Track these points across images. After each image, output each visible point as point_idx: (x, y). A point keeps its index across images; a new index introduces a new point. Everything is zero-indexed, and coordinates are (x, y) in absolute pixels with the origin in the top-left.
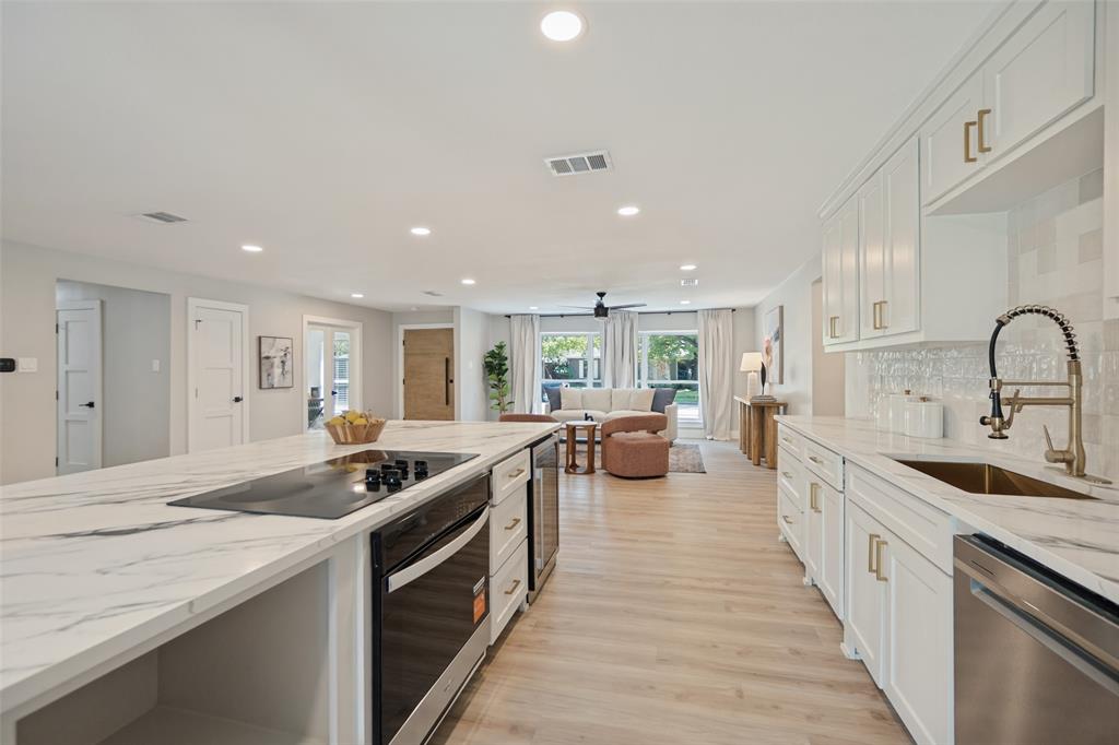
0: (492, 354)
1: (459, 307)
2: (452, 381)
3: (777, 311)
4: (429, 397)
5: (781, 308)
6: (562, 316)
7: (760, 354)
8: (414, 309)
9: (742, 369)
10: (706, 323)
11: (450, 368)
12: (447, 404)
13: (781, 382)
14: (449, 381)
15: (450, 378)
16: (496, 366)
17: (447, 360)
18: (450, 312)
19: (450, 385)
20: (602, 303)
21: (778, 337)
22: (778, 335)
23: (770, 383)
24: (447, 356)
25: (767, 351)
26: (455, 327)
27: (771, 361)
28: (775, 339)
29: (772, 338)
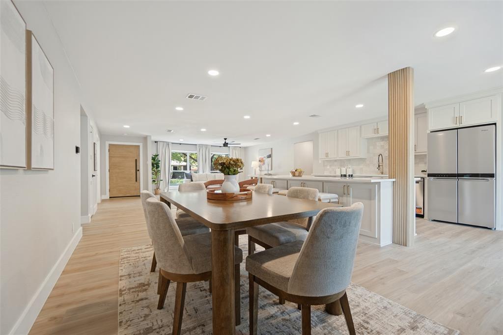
0: (154, 159)
1: (150, 136)
3: (270, 149)
4: (125, 178)
5: (272, 149)
6: (180, 144)
7: (256, 162)
9: (252, 166)
11: (137, 164)
12: (136, 181)
13: (272, 169)
15: (138, 169)
16: (155, 164)
17: (136, 160)
18: (145, 139)
19: (138, 172)
20: (225, 142)
21: (270, 157)
22: (270, 156)
23: (261, 171)
24: (136, 158)
25: (260, 161)
26: (141, 145)
27: (264, 164)
28: (268, 157)
29: (265, 157)
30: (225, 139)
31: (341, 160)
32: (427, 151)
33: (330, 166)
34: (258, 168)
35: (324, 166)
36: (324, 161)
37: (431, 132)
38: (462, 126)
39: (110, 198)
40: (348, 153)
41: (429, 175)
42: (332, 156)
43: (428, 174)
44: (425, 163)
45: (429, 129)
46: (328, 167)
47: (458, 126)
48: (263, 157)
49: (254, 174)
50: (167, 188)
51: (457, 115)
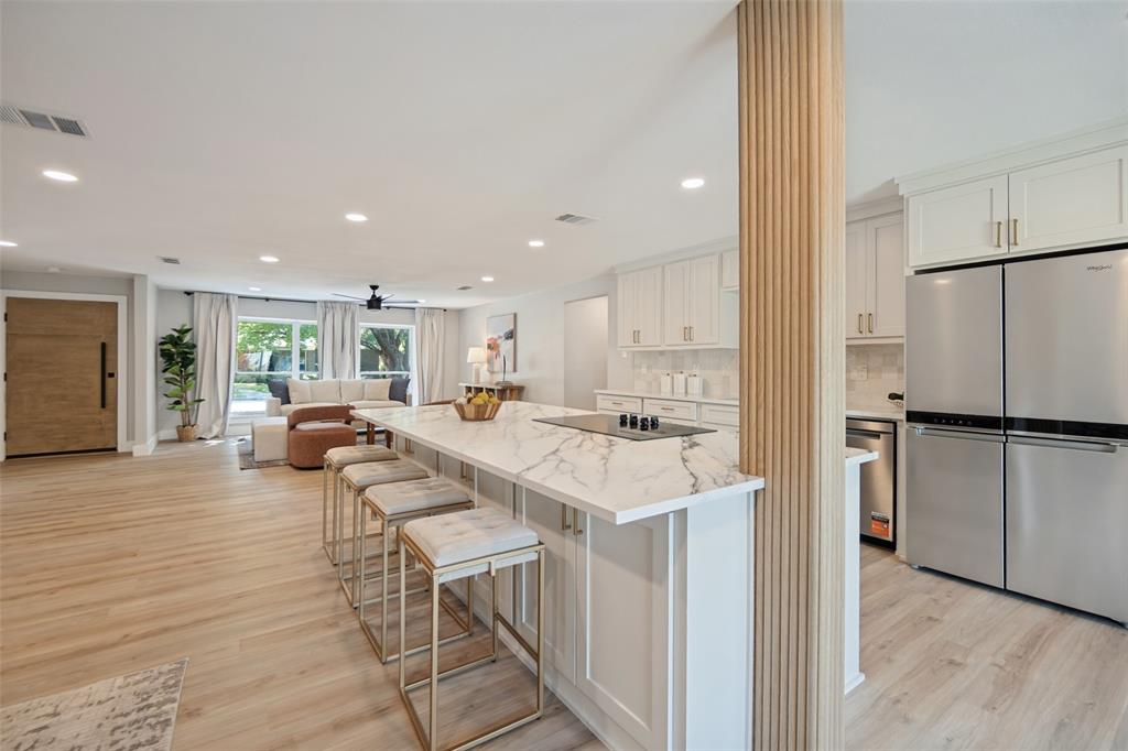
0: (172, 340)
1: (145, 276)
2: (112, 375)
3: (512, 316)
4: (63, 398)
5: (515, 315)
6: (267, 299)
7: (482, 349)
8: (52, 270)
9: (469, 361)
10: (423, 321)
11: (109, 356)
12: (103, 406)
13: (515, 370)
14: (107, 374)
15: (109, 370)
16: (178, 354)
17: (104, 346)
18: (129, 283)
19: (109, 381)
20: (374, 296)
21: (511, 337)
22: (511, 335)
23: (492, 372)
24: (103, 340)
25: (489, 347)
26: (122, 301)
27: (498, 355)
28: (507, 338)
29: (500, 337)
30: (374, 288)
31: (673, 352)
32: (903, 333)
33: (648, 368)
34: (486, 366)
35: (634, 366)
36: (634, 352)
37: (918, 273)
38: (1016, 252)
39: (8, 457)
40: (688, 333)
41: (913, 417)
42: (651, 341)
43: (908, 413)
44: (900, 370)
45: (911, 264)
46: (644, 370)
47: (1003, 252)
48: (496, 336)
49: (473, 380)
50: (220, 421)
51: (1001, 216)
